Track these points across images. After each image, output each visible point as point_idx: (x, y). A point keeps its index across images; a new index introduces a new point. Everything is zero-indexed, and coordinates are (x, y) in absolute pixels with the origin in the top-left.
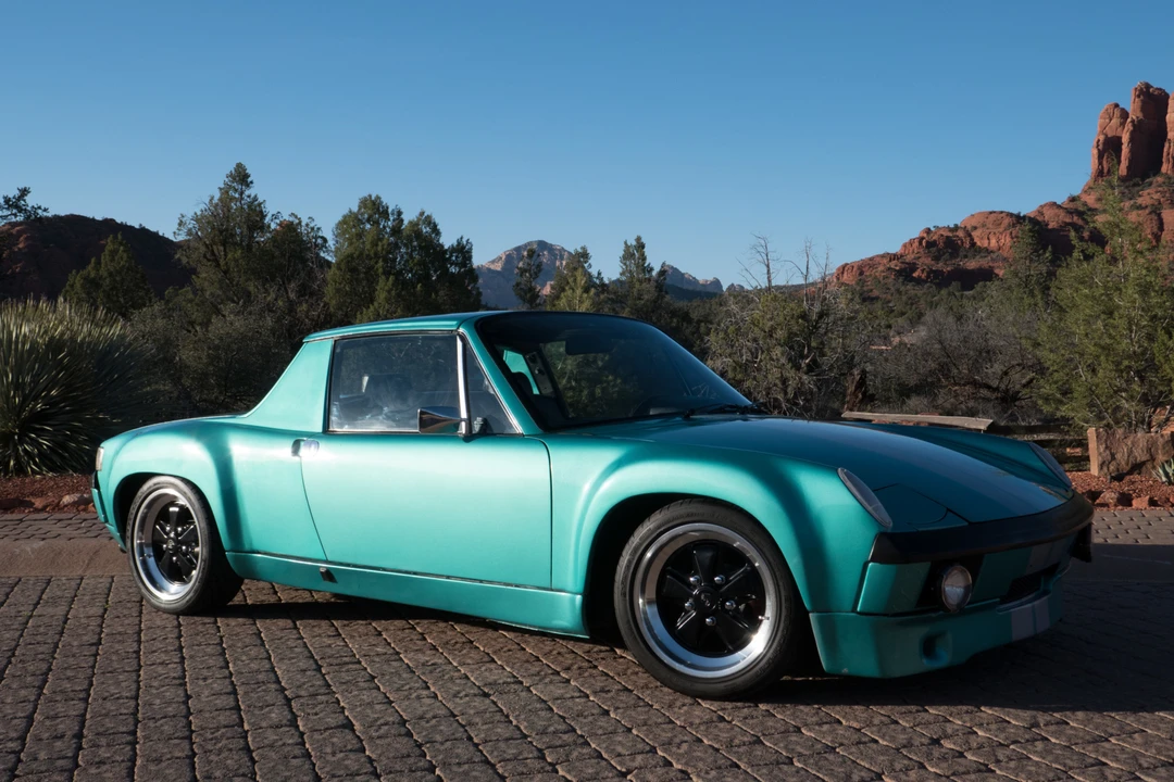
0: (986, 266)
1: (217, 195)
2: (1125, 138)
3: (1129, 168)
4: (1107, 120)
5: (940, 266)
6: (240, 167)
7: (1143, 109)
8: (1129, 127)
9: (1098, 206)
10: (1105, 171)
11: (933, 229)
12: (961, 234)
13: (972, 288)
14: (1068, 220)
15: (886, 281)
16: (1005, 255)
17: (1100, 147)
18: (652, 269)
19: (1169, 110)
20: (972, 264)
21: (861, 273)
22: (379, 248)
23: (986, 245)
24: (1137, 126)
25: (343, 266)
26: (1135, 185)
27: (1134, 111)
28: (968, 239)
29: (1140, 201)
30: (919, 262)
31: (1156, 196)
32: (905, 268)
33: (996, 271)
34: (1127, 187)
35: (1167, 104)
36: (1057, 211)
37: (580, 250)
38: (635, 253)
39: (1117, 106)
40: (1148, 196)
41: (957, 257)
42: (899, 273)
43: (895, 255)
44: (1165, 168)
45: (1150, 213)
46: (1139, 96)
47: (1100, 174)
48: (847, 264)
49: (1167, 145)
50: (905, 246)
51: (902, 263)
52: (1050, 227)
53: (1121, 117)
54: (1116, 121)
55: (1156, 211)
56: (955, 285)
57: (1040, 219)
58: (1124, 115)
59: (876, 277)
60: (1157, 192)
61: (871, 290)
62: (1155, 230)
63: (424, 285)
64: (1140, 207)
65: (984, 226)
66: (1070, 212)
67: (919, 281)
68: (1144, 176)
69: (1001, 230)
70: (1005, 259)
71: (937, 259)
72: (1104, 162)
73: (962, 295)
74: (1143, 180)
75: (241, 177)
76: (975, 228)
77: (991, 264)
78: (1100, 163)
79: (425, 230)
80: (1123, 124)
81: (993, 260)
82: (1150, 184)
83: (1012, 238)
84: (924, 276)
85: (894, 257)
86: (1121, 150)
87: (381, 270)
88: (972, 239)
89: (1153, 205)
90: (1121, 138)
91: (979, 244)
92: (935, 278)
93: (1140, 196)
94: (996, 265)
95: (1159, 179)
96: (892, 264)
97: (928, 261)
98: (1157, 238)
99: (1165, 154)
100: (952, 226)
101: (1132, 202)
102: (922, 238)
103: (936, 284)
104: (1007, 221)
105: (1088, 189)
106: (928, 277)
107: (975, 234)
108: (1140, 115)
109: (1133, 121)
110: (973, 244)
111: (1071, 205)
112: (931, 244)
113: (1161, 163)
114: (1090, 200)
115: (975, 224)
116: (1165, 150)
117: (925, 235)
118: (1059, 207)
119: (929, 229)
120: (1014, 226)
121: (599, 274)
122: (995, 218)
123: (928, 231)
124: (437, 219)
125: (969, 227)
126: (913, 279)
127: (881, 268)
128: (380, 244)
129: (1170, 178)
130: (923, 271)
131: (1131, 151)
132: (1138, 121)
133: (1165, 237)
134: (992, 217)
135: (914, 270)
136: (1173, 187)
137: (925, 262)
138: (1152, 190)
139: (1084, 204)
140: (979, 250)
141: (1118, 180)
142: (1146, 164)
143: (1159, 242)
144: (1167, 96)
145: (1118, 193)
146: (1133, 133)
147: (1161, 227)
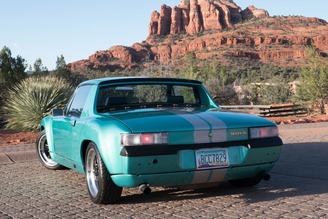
0: (117, 64)
2: (159, 22)
3: (160, 32)
4: (153, 16)
5: (102, 64)
7: (164, 13)
8: (160, 18)
9: (152, 44)
10: (153, 32)
11: (99, 51)
12: (108, 53)
13: (114, 71)
14: (143, 49)
15: (84, 69)
16: (123, 60)
17: (152, 25)
19: (172, 13)
20: (112, 63)
21: (75, 66)
23: (117, 57)
24: (163, 19)
26: (163, 37)
27: (161, 13)
28: (111, 55)
29: (164, 43)
30: (95, 63)
31: (169, 41)
32: (91, 65)
33: (121, 65)
34: (160, 38)
35: (171, 12)
36: (139, 45)
38: (61, 60)
39: (156, 11)
40: (167, 41)
41: (108, 61)
42: (89, 66)
43: (86, 60)
44: (171, 32)
45: (168, 47)
46: (163, 9)
47: (152, 34)
49: (172, 25)
50: (90, 57)
51: (90, 63)
52: (137, 51)
53: (158, 15)
54: (156, 17)
55: (169, 46)
56: (108, 71)
57: (134, 48)
58: (159, 15)
59: (81, 68)
60: (169, 40)
61: (80, 72)
62: (169, 52)
64: (164, 45)
65: (116, 50)
66: (143, 46)
67: (95, 69)
68: (165, 35)
69: (121, 52)
70: (123, 62)
71: (101, 61)
72: (153, 30)
73: (111, 74)
74: (165, 36)
76: (113, 51)
77: (118, 63)
78: (152, 30)
79: (7, 52)
80: (158, 18)
81: (119, 62)
82: (167, 37)
83: (125, 55)
84: (97, 67)
85: (86, 61)
86: (158, 26)
88: (112, 55)
89: (168, 44)
90: (157, 22)
91: (114, 56)
92: (101, 68)
93: (164, 41)
94: (120, 63)
95: (170, 36)
96: (86, 63)
97: (98, 62)
98: (170, 54)
99: (171, 28)
100: (105, 50)
101: (162, 43)
102: (96, 55)
103: (101, 70)
104: (123, 49)
105: (149, 38)
106: (98, 68)
107: (113, 53)
108: (164, 15)
109: (161, 17)
110: (113, 57)
111: (143, 44)
112: (99, 57)
113: (170, 31)
114: (149, 42)
115: (113, 50)
116: (171, 26)
117: (97, 53)
118: (139, 44)
119: (98, 51)
120: (126, 50)
122: (119, 48)
123: (98, 52)
125: (111, 51)
126: (93, 69)
127: (82, 65)
129: (173, 35)
130: (96, 66)
131: (161, 26)
132: (163, 17)
133: (172, 55)
134: (118, 48)
135: (94, 65)
136: (175, 38)
137: (97, 62)
138: (168, 39)
139: (147, 44)
140: (115, 59)
141: (157, 36)
142: (166, 31)
143: (171, 56)
144: (171, 9)
145: (157, 40)
146: (161, 20)
147: (171, 51)
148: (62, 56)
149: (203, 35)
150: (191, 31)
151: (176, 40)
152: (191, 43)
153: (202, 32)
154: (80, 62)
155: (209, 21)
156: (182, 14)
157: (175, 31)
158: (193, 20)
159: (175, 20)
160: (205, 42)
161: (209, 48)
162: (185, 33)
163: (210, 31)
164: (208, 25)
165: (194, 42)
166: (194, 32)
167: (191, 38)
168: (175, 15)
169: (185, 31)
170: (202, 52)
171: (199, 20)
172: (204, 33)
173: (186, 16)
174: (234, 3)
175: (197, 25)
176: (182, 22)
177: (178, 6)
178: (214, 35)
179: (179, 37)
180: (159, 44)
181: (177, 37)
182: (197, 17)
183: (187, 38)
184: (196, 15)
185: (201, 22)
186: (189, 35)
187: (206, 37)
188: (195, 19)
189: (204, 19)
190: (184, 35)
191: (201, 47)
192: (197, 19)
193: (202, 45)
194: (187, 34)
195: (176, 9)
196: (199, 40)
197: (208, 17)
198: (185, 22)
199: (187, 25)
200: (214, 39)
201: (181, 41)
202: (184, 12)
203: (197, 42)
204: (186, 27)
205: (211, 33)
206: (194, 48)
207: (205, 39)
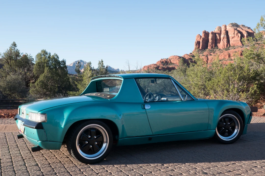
0: (173, 67)
1: (9, 49)
2: (201, 42)
3: (201, 47)
5: (164, 67)
6: (14, 42)
7: (204, 36)
8: (202, 39)
9: (196, 55)
11: (163, 59)
12: (168, 60)
13: (171, 71)
14: (190, 58)
15: (153, 69)
17: (196, 43)
18: (105, 66)
20: (171, 66)
21: (148, 68)
22: (45, 61)
23: (173, 62)
24: (203, 39)
25: (37, 65)
26: (203, 51)
27: (203, 36)
28: (170, 61)
29: (204, 54)
30: (160, 66)
31: (207, 53)
33: (176, 68)
34: (201, 51)
35: (209, 35)
37: (89, 62)
38: (101, 63)
39: (199, 35)
40: (205, 53)
41: (168, 65)
42: (156, 68)
44: (209, 48)
45: (206, 57)
46: (204, 33)
47: (196, 49)
48: (145, 66)
49: (209, 43)
50: (157, 62)
51: (157, 66)
52: (186, 59)
54: (199, 38)
55: (207, 56)
56: (167, 70)
57: (184, 57)
58: (201, 37)
59: (151, 69)
61: (150, 71)
62: (207, 60)
63: (55, 69)
64: (204, 55)
65: (173, 58)
67: (160, 70)
68: (205, 49)
69: (176, 59)
70: (177, 65)
71: (164, 65)
73: (169, 73)
74: (204, 50)
75: (15, 45)
76: (171, 59)
78: (196, 46)
79: (56, 57)
80: (200, 39)
81: (175, 65)
82: (206, 51)
83: (179, 61)
84: (161, 69)
85: (155, 65)
86: (200, 44)
87: (46, 66)
88: (171, 61)
90: (200, 41)
91: (172, 62)
92: (163, 69)
94: (175, 66)
95: (207, 50)
96: (155, 66)
98: (207, 62)
99: (209, 45)
100: (167, 58)
101: (202, 54)
102: (161, 61)
103: (164, 70)
104: (178, 58)
105: (194, 52)
106: (162, 69)
107: (171, 60)
108: (204, 37)
109: (202, 38)
110: (171, 62)
111: (190, 55)
112: (162, 62)
113: (208, 47)
116: (209, 44)
117: (161, 60)
118: (188, 55)
120: (179, 59)
121: (93, 67)
123: (162, 59)
124: (58, 55)
125: (170, 59)
126: (159, 69)
127: (152, 67)
128: (45, 60)
130: (161, 67)
131: (202, 44)
132: (204, 38)
133: (209, 62)
134: (175, 57)
135: (159, 67)
136: (211, 51)
137: (161, 66)
138: (206, 52)
139: (193, 55)
140: (172, 64)
141: (200, 50)
142: (205, 47)
143: (207, 63)
144: (209, 33)
145: (200, 52)
146: (202, 40)
147: (208, 60)
148: (102, 60)
149: (229, 50)
150: (221, 47)
151: (212, 52)
152: (221, 54)
153: (229, 48)
154: (151, 65)
155: (234, 41)
156: (216, 36)
157: (211, 48)
158: (223, 40)
159: (211, 40)
160: (230, 54)
161: (233, 58)
162: (218, 48)
163: (234, 47)
164: (233, 43)
165: (222, 54)
166: (224, 48)
167: (221, 51)
168: (211, 37)
169: (218, 47)
170: (228, 60)
171: (227, 40)
172: (230, 48)
173: (218, 38)
174: (251, 29)
175: (226, 43)
176: (216, 41)
177: (213, 32)
178: (236, 50)
179: (213, 50)
180: (200, 55)
181: (212, 51)
182: (226, 38)
183: (218, 51)
184: (225, 37)
185: (228, 41)
186: (220, 49)
187: (231, 51)
188: (224, 39)
189: (230, 39)
190: (217, 49)
191: (227, 57)
192: (226, 40)
193: (228, 56)
194: (219, 49)
195: (212, 33)
196: (226, 53)
197: (233, 38)
198: (218, 42)
199: (219, 43)
200: (236, 52)
201: (215, 53)
202: (217, 35)
203: (225, 54)
204: (218, 45)
205: (235, 49)
206: (222, 58)
207: (230, 52)
